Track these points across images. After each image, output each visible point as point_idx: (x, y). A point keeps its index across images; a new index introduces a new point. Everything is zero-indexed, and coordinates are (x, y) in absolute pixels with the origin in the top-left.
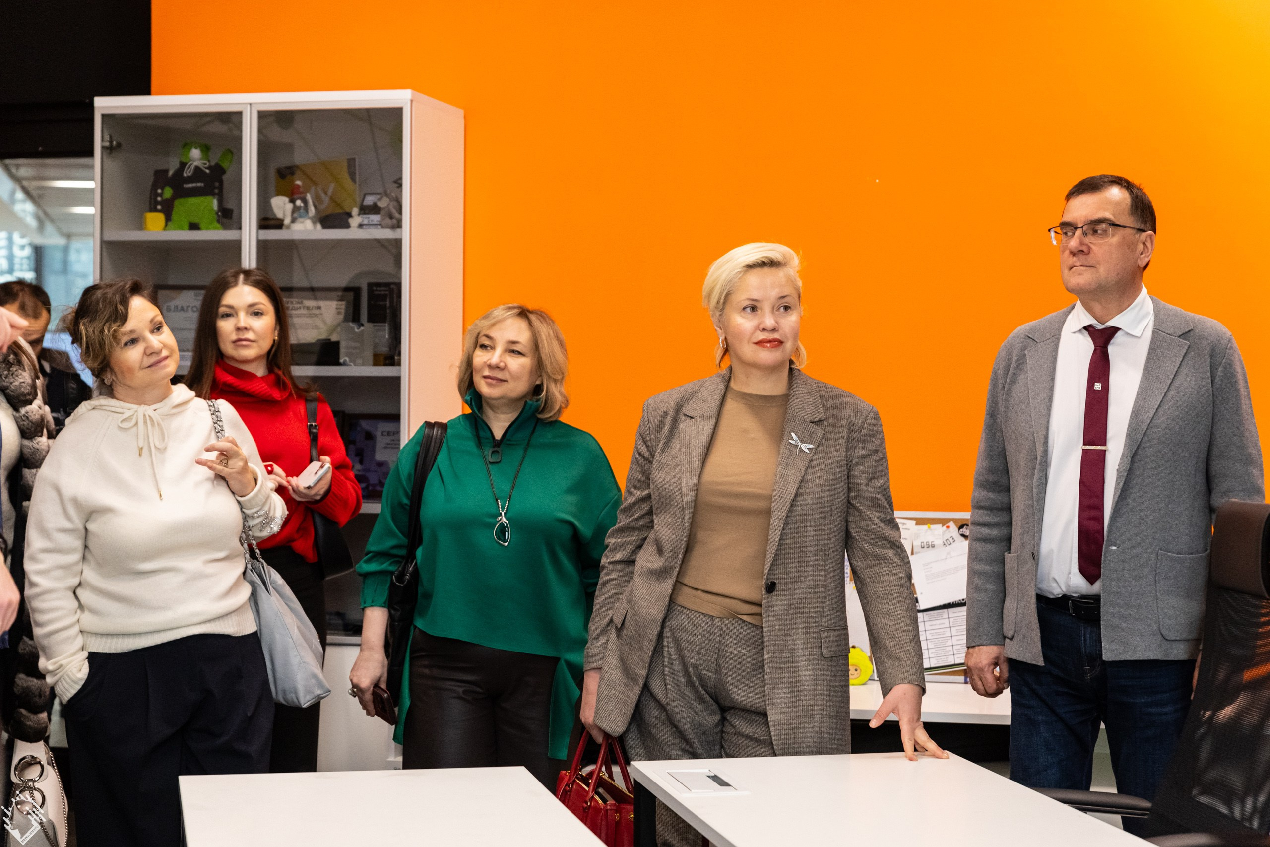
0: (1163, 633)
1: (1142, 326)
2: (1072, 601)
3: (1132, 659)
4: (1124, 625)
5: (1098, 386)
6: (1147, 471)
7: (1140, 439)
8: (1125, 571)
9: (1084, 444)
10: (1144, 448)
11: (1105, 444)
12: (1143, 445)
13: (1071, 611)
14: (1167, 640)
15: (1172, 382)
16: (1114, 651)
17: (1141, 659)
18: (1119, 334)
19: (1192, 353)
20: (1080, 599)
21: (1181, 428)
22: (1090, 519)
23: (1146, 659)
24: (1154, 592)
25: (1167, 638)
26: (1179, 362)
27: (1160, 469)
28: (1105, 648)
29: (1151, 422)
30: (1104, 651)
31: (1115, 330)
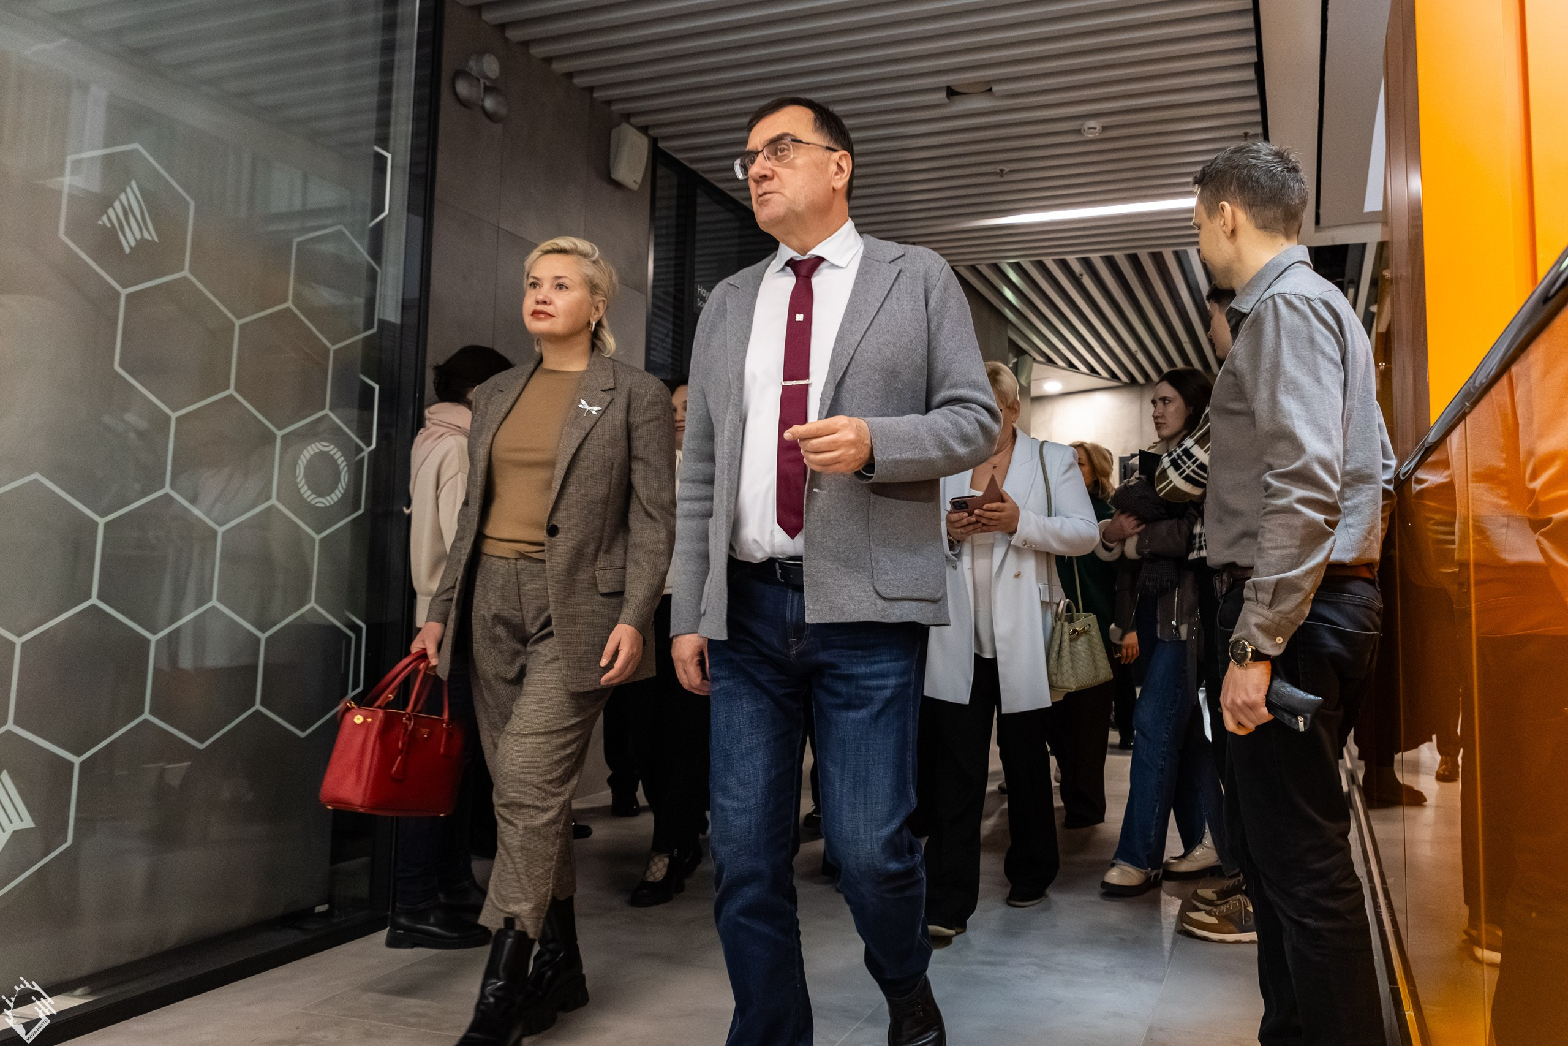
0: (878, 590)
1: (850, 255)
2: (780, 563)
3: (839, 621)
4: (830, 581)
5: (800, 317)
6: (855, 400)
7: (846, 365)
8: (832, 517)
9: (785, 380)
10: (852, 375)
11: (807, 377)
12: (850, 371)
13: (779, 577)
14: (884, 599)
15: (881, 306)
16: (818, 611)
17: (849, 621)
18: (823, 265)
19: (904, 277)
20: (788, 560)
21: (893, 354)
22: (790, 461)
23: (855, 621)
24: (868, 543)
25: (884, 595)
26: (890, 286)
27: (871, 399)
28: (808, 609)
29: (858, 345)
30: (807, 613)
31: (820, 260)
